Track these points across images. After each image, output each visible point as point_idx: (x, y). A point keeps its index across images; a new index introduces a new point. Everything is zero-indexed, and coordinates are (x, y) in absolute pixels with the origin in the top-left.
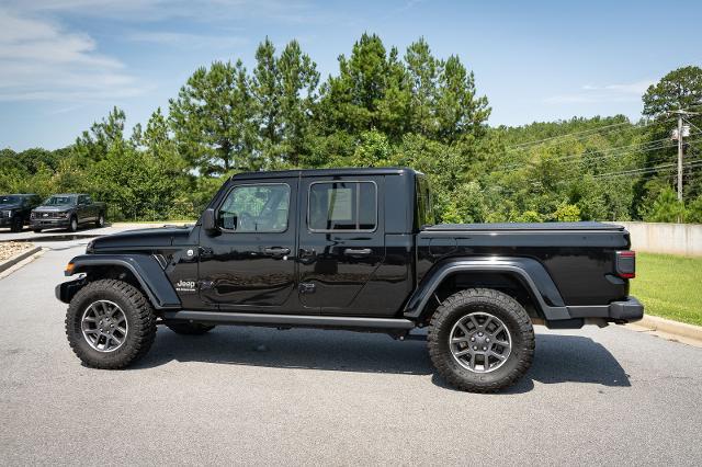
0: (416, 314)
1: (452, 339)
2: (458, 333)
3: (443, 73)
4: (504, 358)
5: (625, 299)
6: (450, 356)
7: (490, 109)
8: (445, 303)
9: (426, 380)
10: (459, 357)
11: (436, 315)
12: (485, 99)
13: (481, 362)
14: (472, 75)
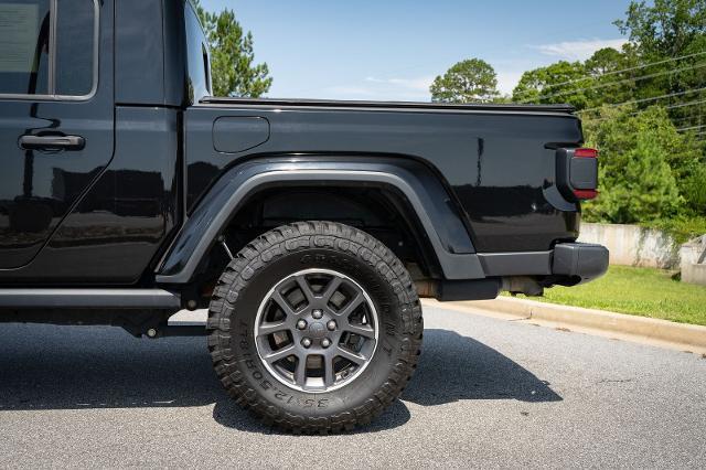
0: (184, 276)
1: (259, 328)
2: (273, 313)
3: (215, 30)
4: (364, 359)
5: (572, 240)
6: (254, 363)
7: (271, 79)
8: (247, 252)
9: (203, 414)
10: (274, 364)
11: (226, 277)
12: (265, 67)
13: (315, 371)
14: (250, 37)
